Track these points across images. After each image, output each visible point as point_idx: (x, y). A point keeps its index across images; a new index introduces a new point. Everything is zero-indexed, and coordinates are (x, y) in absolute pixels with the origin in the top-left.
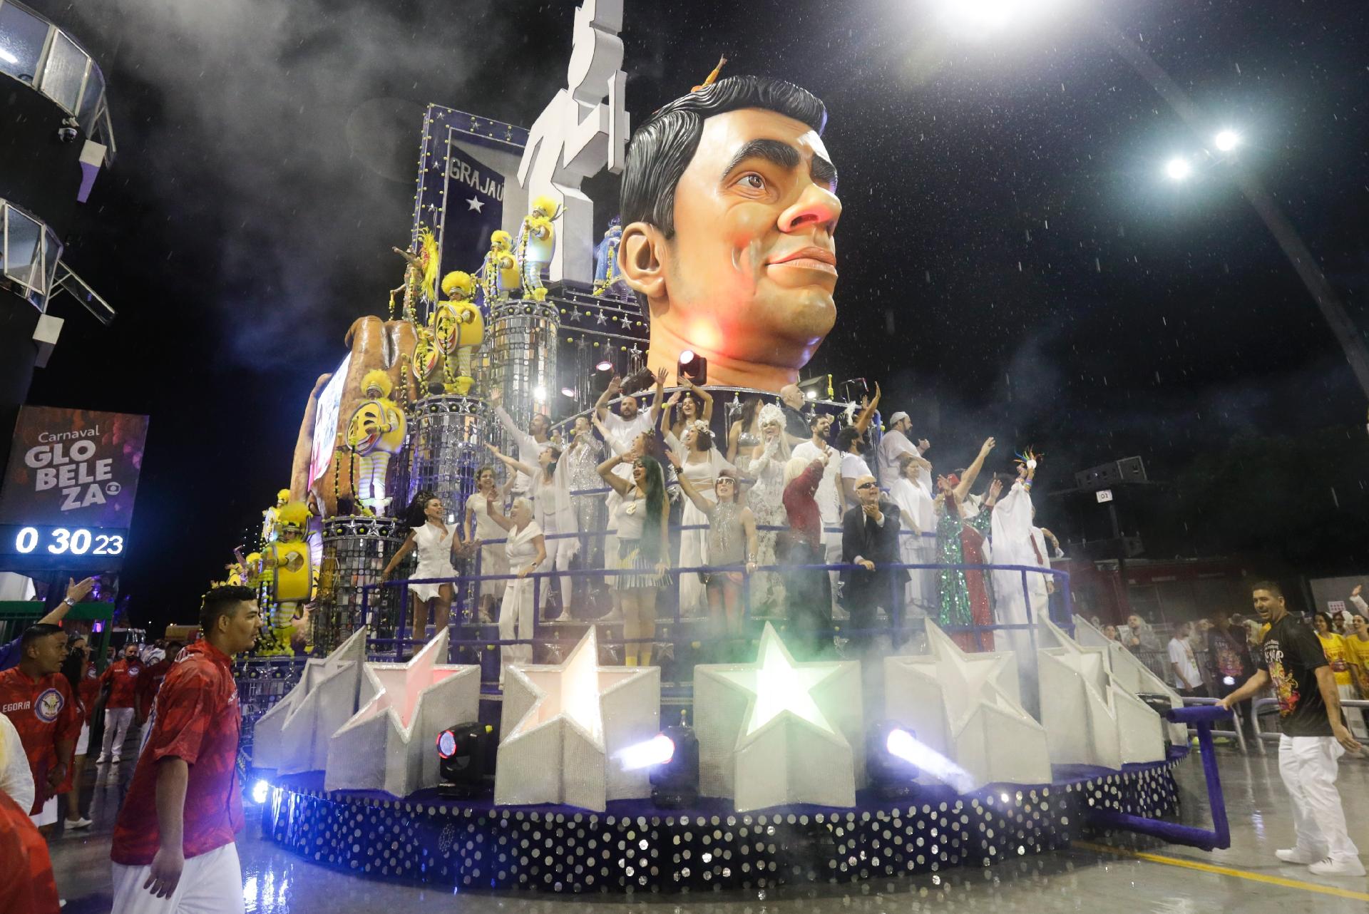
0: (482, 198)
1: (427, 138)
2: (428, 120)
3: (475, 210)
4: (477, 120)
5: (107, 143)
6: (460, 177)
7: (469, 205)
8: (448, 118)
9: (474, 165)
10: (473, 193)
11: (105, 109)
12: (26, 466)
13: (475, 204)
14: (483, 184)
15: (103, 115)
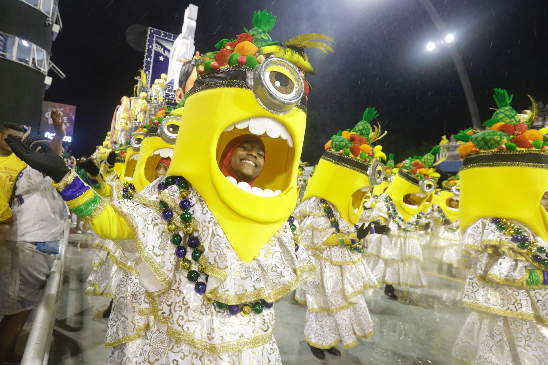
0: (164, 56)
1: (148, 38)
2: (149, 33)
3: (161, 61)
4: (163, 33)
5: (60, 25)
6: (157, 50)
7: (159, 58)
8: (155, 32)
9: (162, 46)
10: (161, 55)
11: (58, 13)
12: (46, 117)
13: (162, 58)
14: (164, 52)
15: (57, 16)
